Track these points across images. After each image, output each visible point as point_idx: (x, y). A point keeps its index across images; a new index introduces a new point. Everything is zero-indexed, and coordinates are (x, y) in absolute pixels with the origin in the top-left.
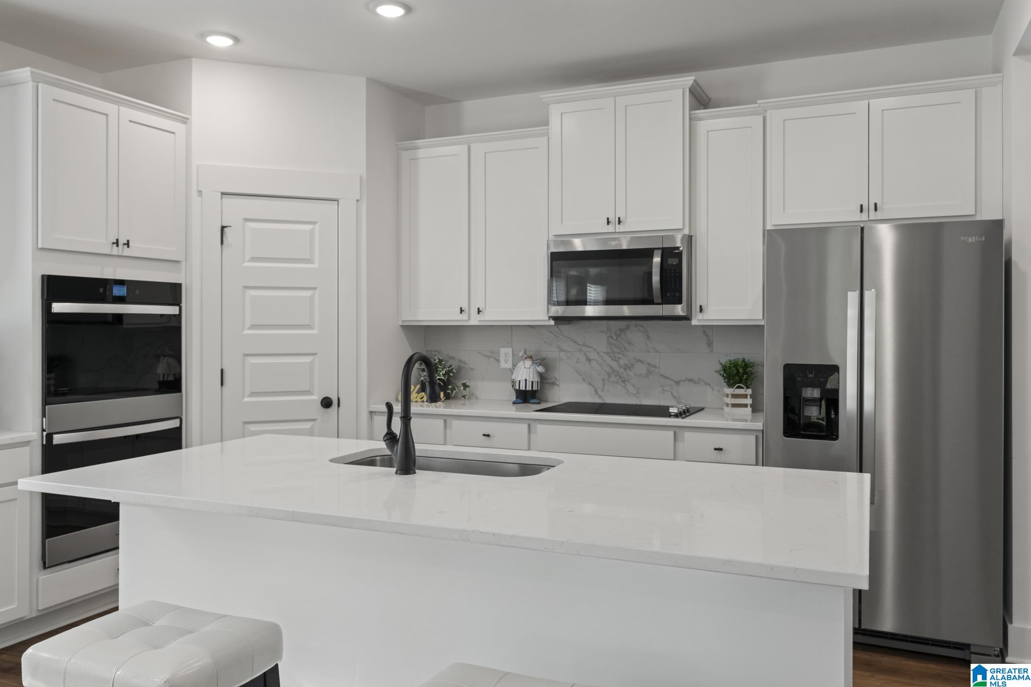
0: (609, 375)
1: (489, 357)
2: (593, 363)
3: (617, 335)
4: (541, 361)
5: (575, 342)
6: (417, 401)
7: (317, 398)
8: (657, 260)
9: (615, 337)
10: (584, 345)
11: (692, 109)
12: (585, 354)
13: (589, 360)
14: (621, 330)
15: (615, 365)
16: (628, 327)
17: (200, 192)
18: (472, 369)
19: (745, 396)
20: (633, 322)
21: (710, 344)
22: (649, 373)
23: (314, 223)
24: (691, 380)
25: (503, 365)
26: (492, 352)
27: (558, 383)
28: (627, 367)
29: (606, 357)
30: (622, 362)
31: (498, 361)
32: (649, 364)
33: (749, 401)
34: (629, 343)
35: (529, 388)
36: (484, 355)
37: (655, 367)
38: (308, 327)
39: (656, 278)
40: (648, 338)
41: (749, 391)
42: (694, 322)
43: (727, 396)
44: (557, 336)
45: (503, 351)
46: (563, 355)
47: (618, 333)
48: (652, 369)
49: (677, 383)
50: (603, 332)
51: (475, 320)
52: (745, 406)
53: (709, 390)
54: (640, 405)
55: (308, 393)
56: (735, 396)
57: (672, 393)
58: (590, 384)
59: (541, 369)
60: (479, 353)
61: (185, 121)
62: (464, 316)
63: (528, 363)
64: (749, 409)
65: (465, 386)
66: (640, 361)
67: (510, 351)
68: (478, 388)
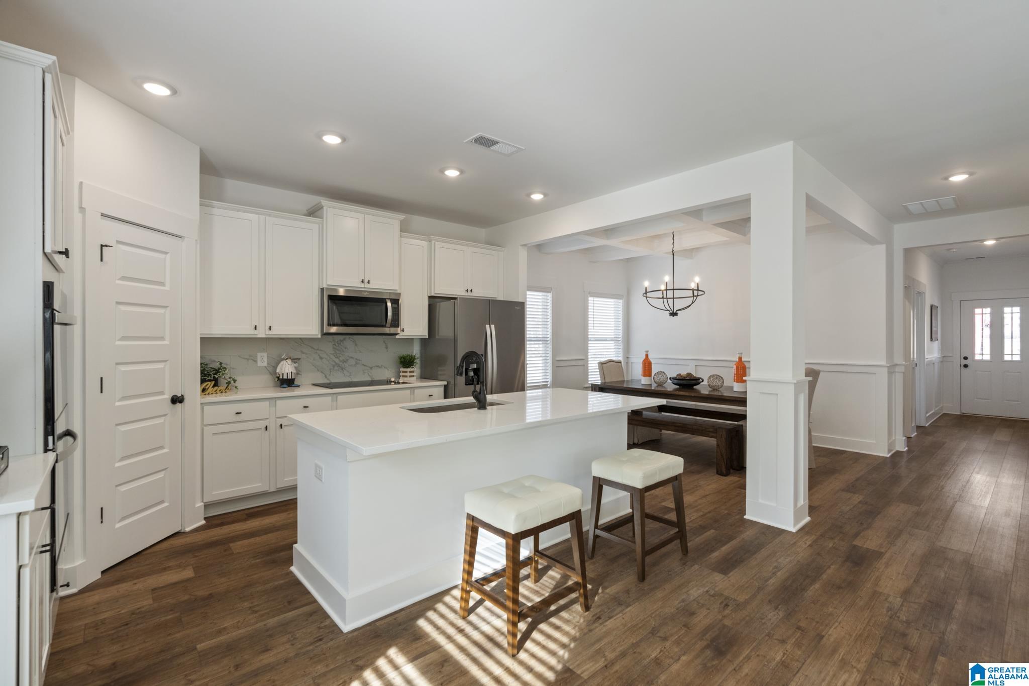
0: (334, 366)
1: (248, 359)
2: (323, 359)
3: (338, 343)
4: (294, 360)
5: (313, 348)
6: (212, 394)
7: (168, 396)
9: (337, 345)
10: (318, 349)
12: (319, 355)
13: (321, 358)
14: (341, 341)
15: (337, 361)
16: (344, 339)
17: (82, 209)
18: (233, 369)
20: (347, 336)
21: (387, 348)
22: (357, 363)
23: (166, 253)
24: (378, 366)
25: (260, 364)
26: (250, 356)
27: (301, 373)
28: (344, 362)
29: (332, 356)
30: (341, 359)
31: (256, 362)
32: (356, 359)
34: (345, 348)
36: (243, 358)
37: (360, 360)
38: (163, 338)
40: (356, 345)
42: (397, 336)
44: (300, 345)
45: (259, 355)
46: (304, 356)
47: (339, 342)
48: (358, 361)
49: (371, 368)
50: (330, 342)
51: (261, 333)
52: (413, 376)
53: (386, 370)
54: (352, 382)
55: (162, 393)
56: (410, 372)
57: (368, 374)
58: (322, 372)
59: (296, 365)
60: (239, 356)
62: (256, 332)
63: (289, 361)
65: (235, 380)
66: (352, 358)
67: (265, 355)
68: (241, 381)
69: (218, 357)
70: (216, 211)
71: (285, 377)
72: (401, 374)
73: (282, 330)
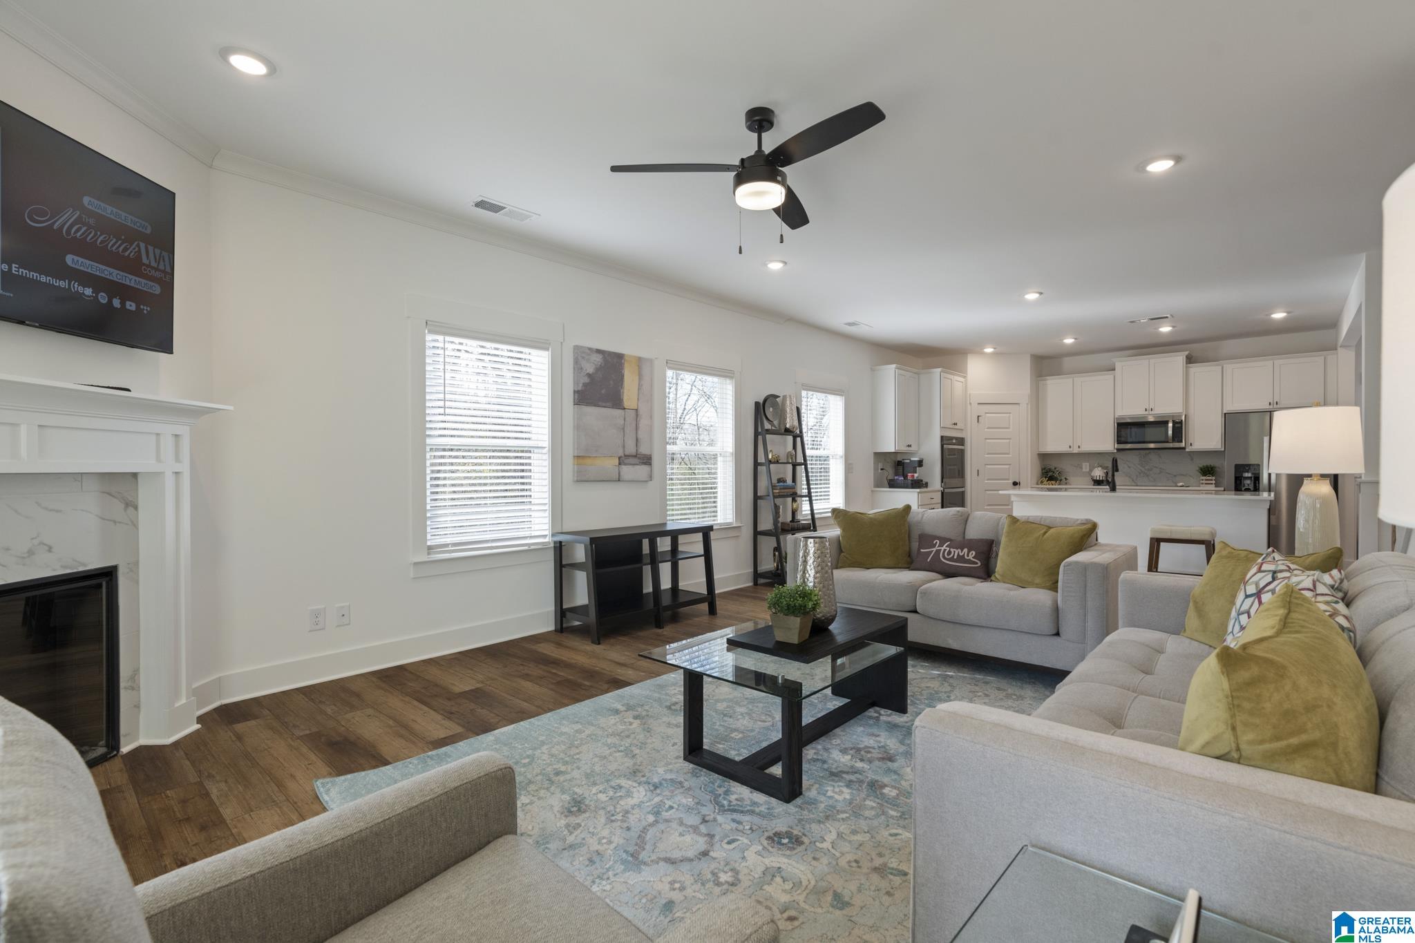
0: (1140, 473)
1: (1077, 466)
2: (1132, 469)
5: (1122, 460)
7: (1011, 482)
8: (1170, 425)
9: (1143, 457)
10: (1127, 461)
11: (1186, 364)
12: (1127, 465)
13: (1129, 467)
14: (1146, 454)
15: (1143, 469)
17: (970, 404)
18: (1067, 472)
19: (1212, 480)
20: (1151, 451)
21: (1192, 459)
22: (1161, 472)
23: (1011, 413)
24: (1182, 475)
25: (1084, 470)
26: (1078, 464)
28: (1148, 470)
29: (1139, 466)
30: (1146, 468)
31: (1082, 468)
32: (1161, 468)
33: (1214, 482)
34: (1150, 460)
35: (1101, 479)
36: (1075, 465)
37: (1164, 469)
38: (1008, 454)
39: (1170, 432)
40: (1160, 457)
41: (1214, 478)
42: (1187, 450)
43: (1203, 480)
45: (1084, 464)
48: (1162, 470)
49: (1175, 476)
50: (1135, 455)
51: (1076, 450)
52: (1212, 483)
53: (1193, 478)
55: (1008, 479)
56: (1206, 480)
57: (1172, 480)
58: (1130, 477)
60: (1071, 465)
61: (965, 377)
62: (1071, 449)
63: (1100, 469)
64: (1214, 485)
65: (1066, 479)
66: (1155, 467)
67: (1088, 464)
68: (1072, 479)
69: (1053, 464)
70: (1048, 382)
71: (1098, 479)
72: (1202, 482)
73: (1087, 448)
